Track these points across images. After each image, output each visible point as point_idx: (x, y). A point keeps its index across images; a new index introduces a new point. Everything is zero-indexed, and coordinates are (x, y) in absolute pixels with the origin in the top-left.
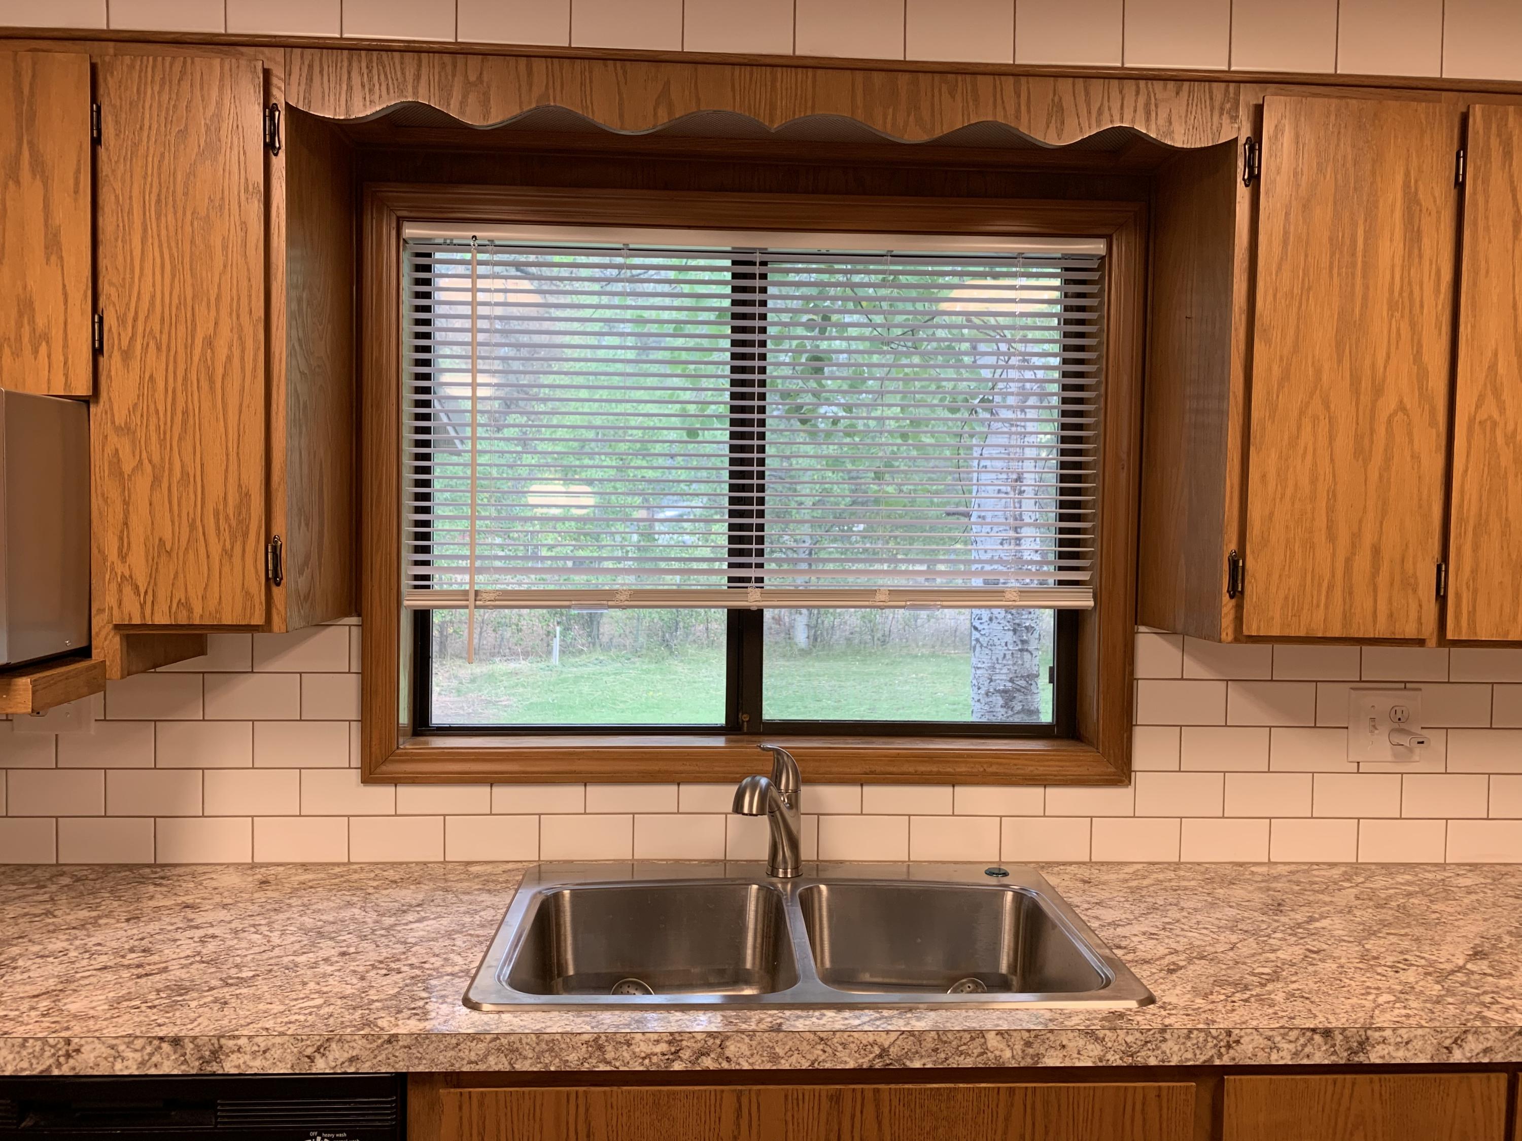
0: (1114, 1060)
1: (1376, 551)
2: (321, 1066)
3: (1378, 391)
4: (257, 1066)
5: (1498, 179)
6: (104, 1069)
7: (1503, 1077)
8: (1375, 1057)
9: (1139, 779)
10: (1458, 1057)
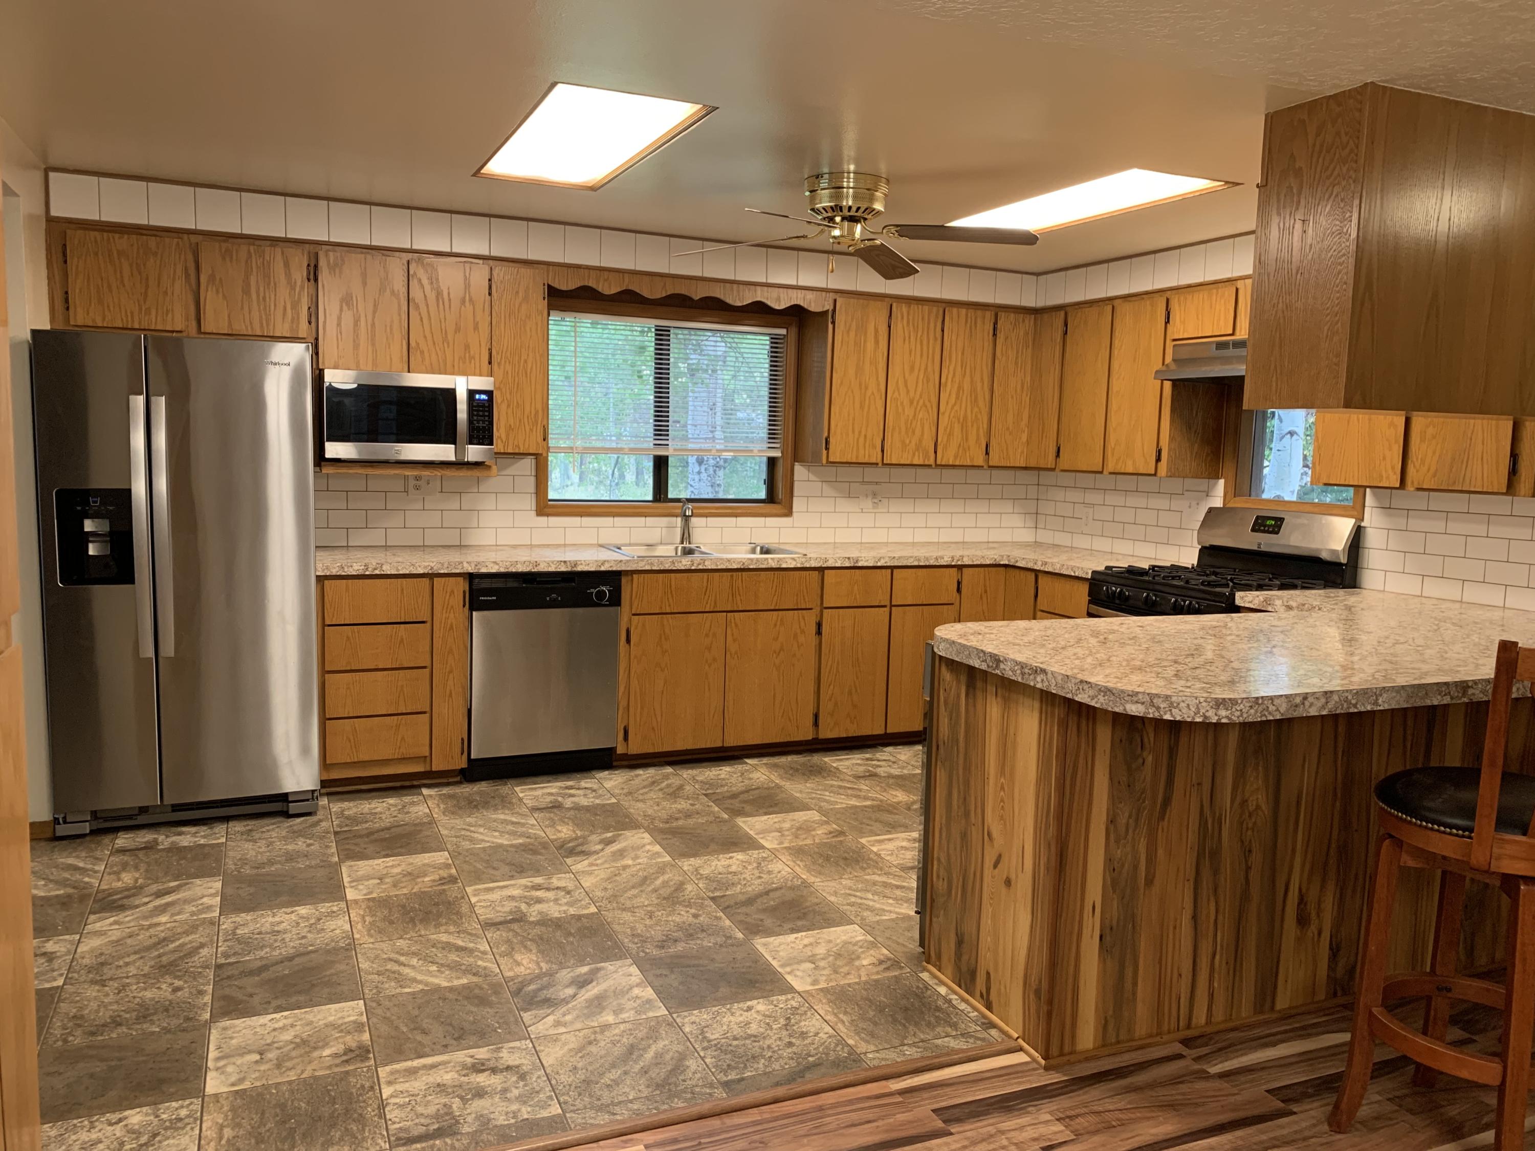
0: (799, 565)
1: (865, 436)
2: (603, 569)
3: (866, 388)
4: (586, 568)
5: (900, 325)
6: (546, 570)
7: (889, 571)
8: (860, 564)
9: (795, 514)
10: (879, 564)
